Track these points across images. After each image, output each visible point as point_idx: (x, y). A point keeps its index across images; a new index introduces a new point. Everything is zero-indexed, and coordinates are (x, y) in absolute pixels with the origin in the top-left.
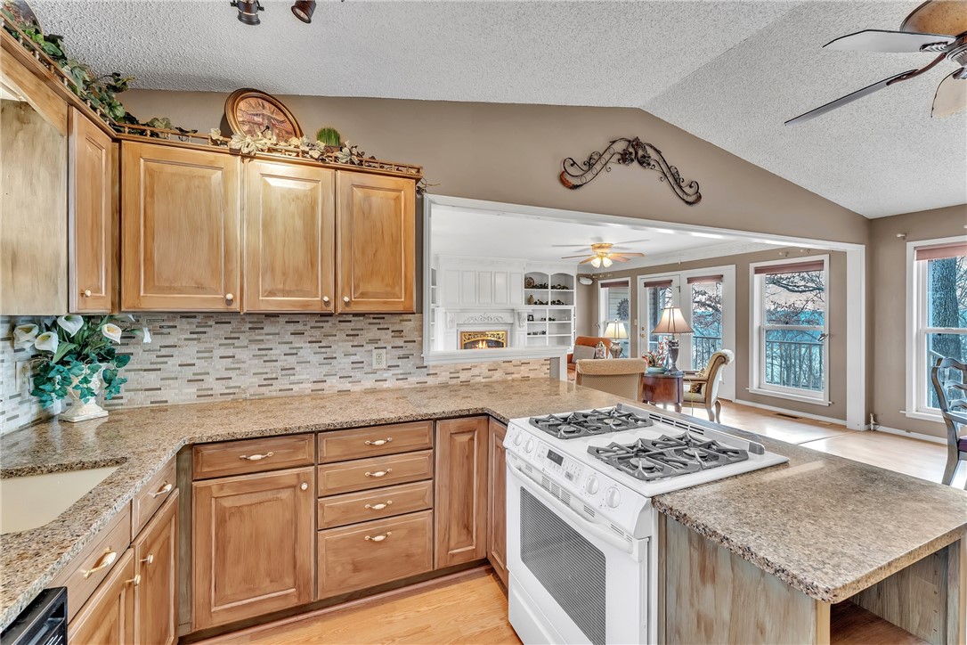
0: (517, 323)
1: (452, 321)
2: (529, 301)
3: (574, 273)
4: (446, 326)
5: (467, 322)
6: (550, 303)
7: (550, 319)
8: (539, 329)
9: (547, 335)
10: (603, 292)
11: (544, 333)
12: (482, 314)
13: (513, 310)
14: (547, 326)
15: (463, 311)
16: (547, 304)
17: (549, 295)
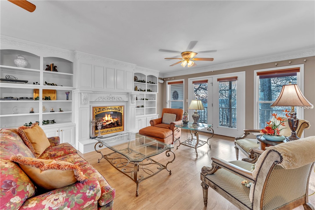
0: (130, 101)
1: (85, 99)
2: (136, 89)
3: (157, 75)
4: (81, 103)
5: (97, 100)
6: (146, 90)
7: (146, 99)
8: (140, 105)
9: (145, 108)
10: (169, 87)
11: (143, 106)
12: (108, 95)
13: (128, 93)
14: (145, 103)
15: (95, 92)
16: (145, 91)
17: (146, 86)
